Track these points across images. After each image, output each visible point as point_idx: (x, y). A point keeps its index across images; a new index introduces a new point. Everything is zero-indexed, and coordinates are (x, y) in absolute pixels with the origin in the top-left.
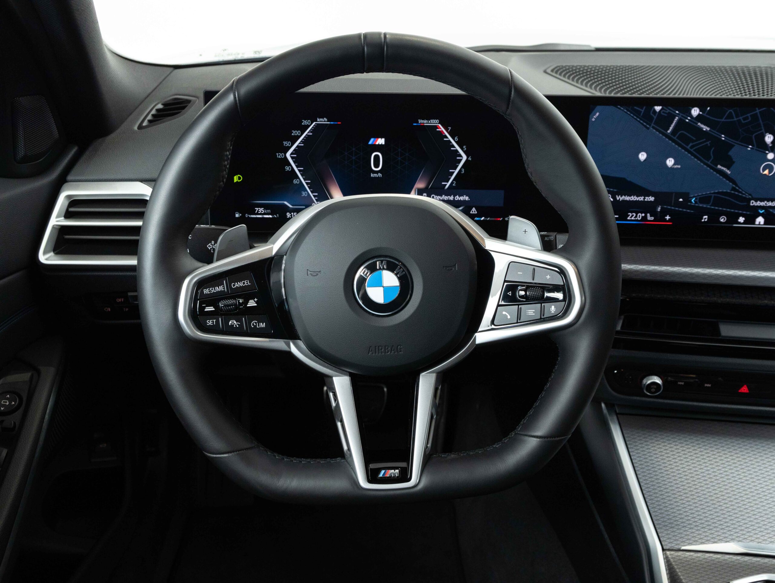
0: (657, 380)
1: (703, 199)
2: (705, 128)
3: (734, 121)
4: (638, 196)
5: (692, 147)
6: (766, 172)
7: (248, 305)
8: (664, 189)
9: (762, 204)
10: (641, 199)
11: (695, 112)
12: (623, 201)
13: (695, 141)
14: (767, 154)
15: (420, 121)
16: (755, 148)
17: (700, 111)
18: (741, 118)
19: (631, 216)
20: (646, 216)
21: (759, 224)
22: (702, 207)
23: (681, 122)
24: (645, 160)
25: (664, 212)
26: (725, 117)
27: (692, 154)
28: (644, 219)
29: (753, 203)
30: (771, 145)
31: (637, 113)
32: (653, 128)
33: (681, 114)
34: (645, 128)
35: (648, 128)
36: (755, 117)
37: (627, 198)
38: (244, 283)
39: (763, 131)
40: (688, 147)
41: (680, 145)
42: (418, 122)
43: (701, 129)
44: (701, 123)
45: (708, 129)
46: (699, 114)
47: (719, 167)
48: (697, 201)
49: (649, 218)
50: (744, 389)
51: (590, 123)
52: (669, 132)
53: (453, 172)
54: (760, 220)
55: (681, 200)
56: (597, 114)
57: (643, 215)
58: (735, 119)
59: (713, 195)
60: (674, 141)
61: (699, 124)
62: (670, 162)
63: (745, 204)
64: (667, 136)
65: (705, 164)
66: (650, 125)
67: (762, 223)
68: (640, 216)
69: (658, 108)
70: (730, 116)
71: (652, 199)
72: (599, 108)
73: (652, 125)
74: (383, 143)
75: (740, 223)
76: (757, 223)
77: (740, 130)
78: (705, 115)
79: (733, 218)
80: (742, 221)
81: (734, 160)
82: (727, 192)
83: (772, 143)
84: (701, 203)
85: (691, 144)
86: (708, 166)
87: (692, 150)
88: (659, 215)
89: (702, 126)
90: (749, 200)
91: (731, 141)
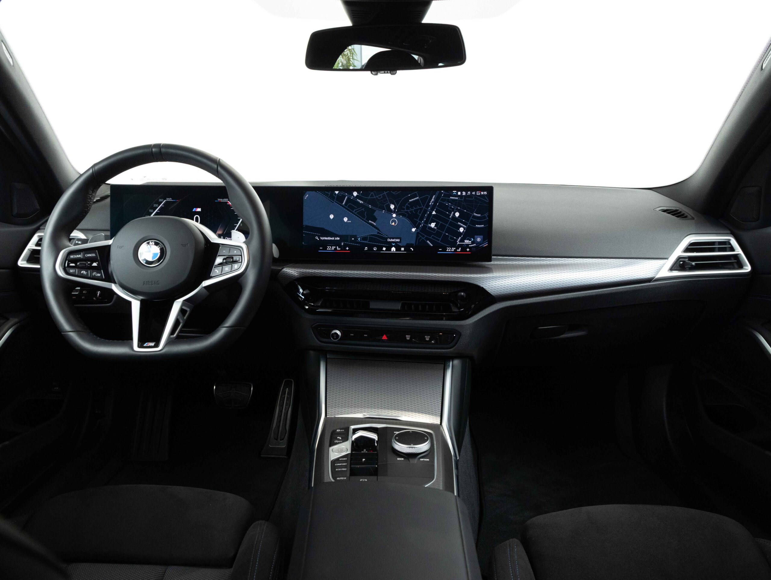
0: (338, 332)
1: (364, 238)
2: (361, 202)
3: (375, 198)
4: (331, 237)
5: (355, 211)
6: (393, 224)
7: (92, 265)
8: (344, 233)
9: (393, 240)
10: (333, 239)
11: (355, 194)
12: (324, 240)
13: (356, 208)
14: (392, 214)
15: (219, 200)
16: (386, 211)
17: (358, 194)
18: (377, 196)
19: (329, 248)
20: (336, 248)
21: (393, 251)
22: (364, 243)
23: (348, 199)
24: (333, 219)
25: (345, 246)
26: (369, 196)
27: (356, 215)
28: (336, 249)
29: (389, 240)
30: (393, 210)
31: (327, 195)
32: (336, 202)
33: (348, 195)
34: (331, 202)
35: (333, 202)
36: (384, 196)
37: (326, 238)
38: (92, 255)
39: (389, 203)
40: (354, 212)
41: (349, 211)
42: (217, 200)
43: (359, 203)
44: (359, 199)
45: (362, 202)
46: (357, 195)
47: (370, 221)
48: (361, 239)
49: (338, 249)
50: (384, 337)
51: (304, 200)
52: (343, 204)
53: (236, 226)
54: (393, 249)
55: (353, 239)
56: (307, 195)
57: (335, 247)
58: (375, 197)
59: (369, 236)
60: (346, 208)
61: (358, 200)
62: (346, 219)
63: (385, 240)
64: (343, 206)
65: (363, 220)
66: (334, 201)
67: (395, 250)
68: (333, 248)
69: (337, 192)
70: (372, 196)
71: (338, 239)
72: (308, 192)
73: (335, 200)
74: (200, 211)
75: (384, 251)
76: (392, 250)
77: (378, 203)
78: (360, 195)
79: (380, 248)
80: (385, 250)
81: (377, 218)
82: (375, 234)
83: (394, 209)
84: (363, 240)
85: (355, 210)
86: (365, 221)
87: (356, 213)
88: (343, 247)
89: (359, 201)
90: (387, 239)
91: (374, 208)
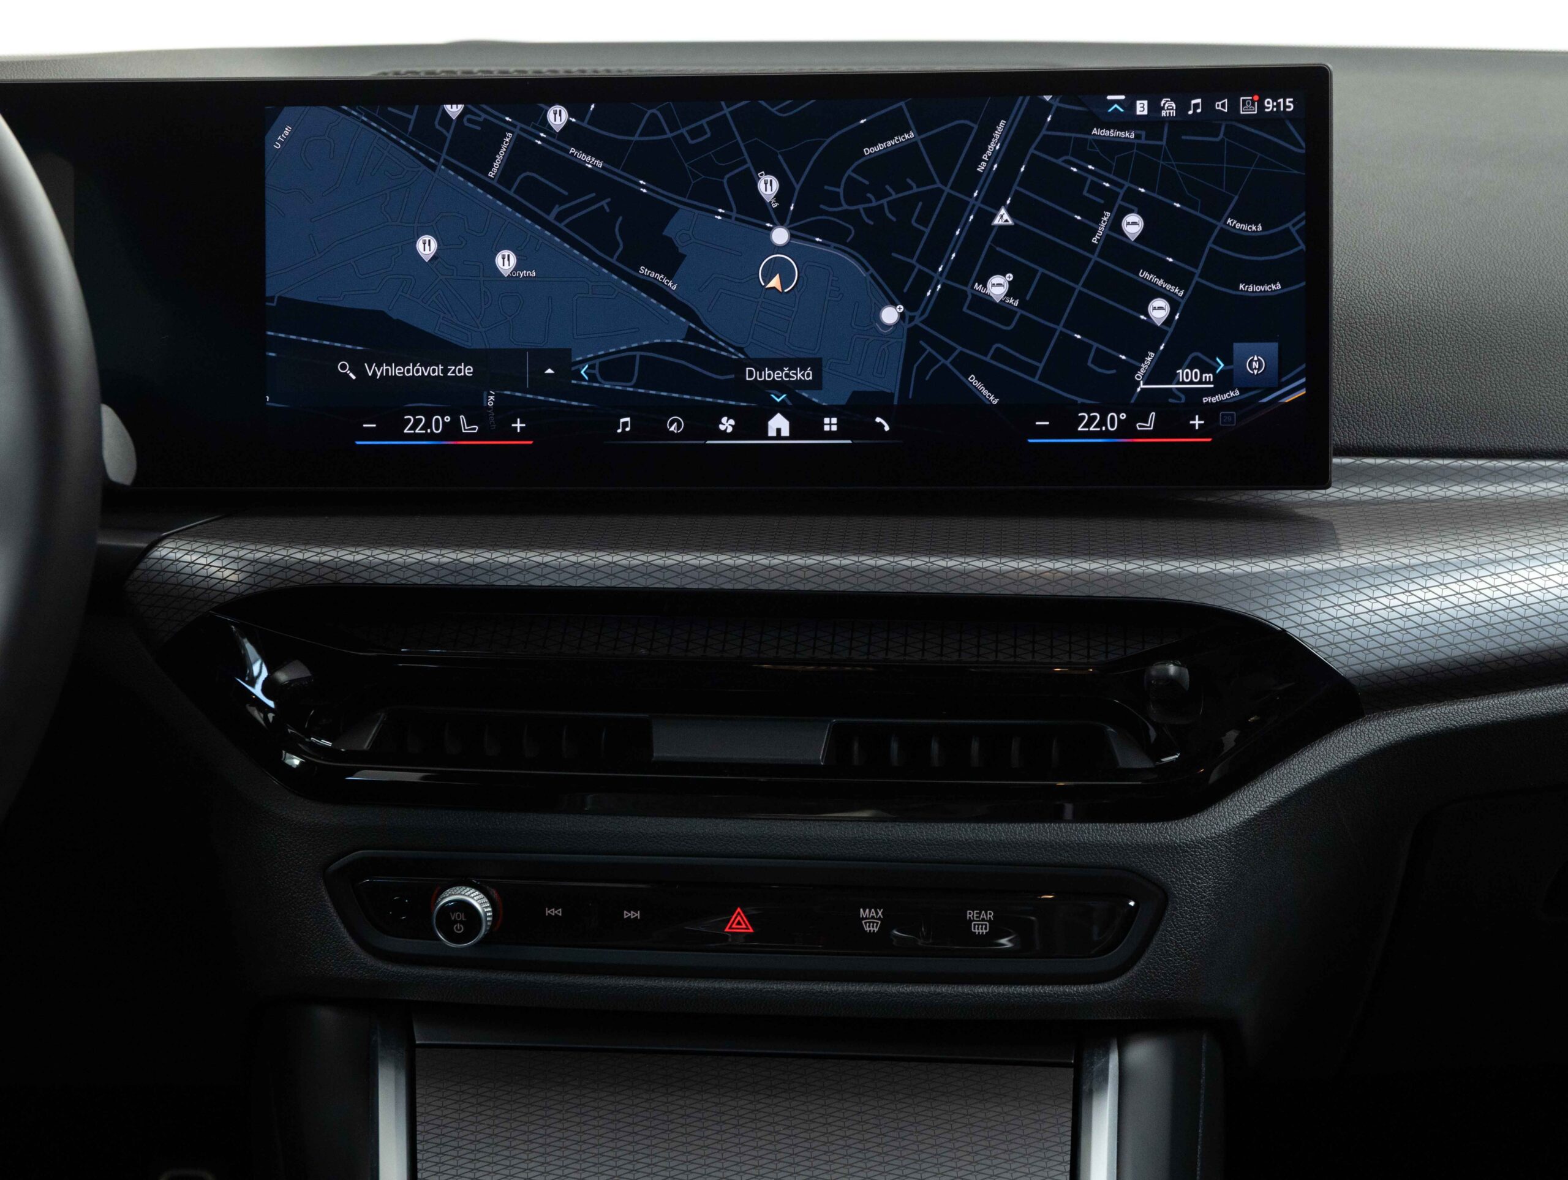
0: (477, 900)
1: (615, 367)
2: (591, 162)
3: (668, 139)
4: (426, 365)
5: (560, 217)
6: (775, 282)
8: (500, 340)
9: (777, 375)
10: (437, 371)
11: (558, 117)
12: (385, 378)
13: (566, 200)
14: (770, 229)
16: (734, 214)
17: (570, 115)
18: (684, 131)
19: (414, 425)
20: (456, 422)
21: (779, 436)
22: (612, 391)
23: (521, 146)
24: (434, 258)
25: (507, 410)
26: (639, 131)
27: (565, 238)
28: (452, 430)
29: (752, 375)
30: (775, 205)
31: (397, 125)
32: (447, 164)
33: (519, 125)
34: (423, 167)
35: (433, 167)
36: (719, 126)
37: (397, 371)
39: (749, 164)
40: (551, 218)
41: (527, 213)
43: (580, 166)
44: (578, 149)
45: (600, 164)
46: (569, 122)
47: (643, 270)
48: (596, 372)
49: (465, 428)
50: (739, 923)
51: (268, 157)
52: (491, 175)
54: (779, 424)
55: (550, 371)
56: (287, 131)
57: (448, 419)
58: (669, 135)
59: (638, 354)
60: (508, 201)
61: (572, 150)
62: (506, 262)
63: (732, 377)
64: (488, 187)
65: (604, 263)
66: (437, 159)
67: (785, 432)
68: (440, 423)
69: (454, 110)
70: (653, 127)
71: (467, 371)
72: (287, 111)
73: (444, 156)
75: (724, 435)
76: (772, 433)
77: (686, 165)
78: (585, 124)
79: (703, 422)
80: (730, 430)
81: (680, 250)
82: (674, 345)
83: (778, 197)
84: (607, 377)
85: (556, 210)
86: (613, 269)
87: (561, 226)
88: (492, 419)
89: (582, 156)
90: (740, 366)
91: (664, 196)
